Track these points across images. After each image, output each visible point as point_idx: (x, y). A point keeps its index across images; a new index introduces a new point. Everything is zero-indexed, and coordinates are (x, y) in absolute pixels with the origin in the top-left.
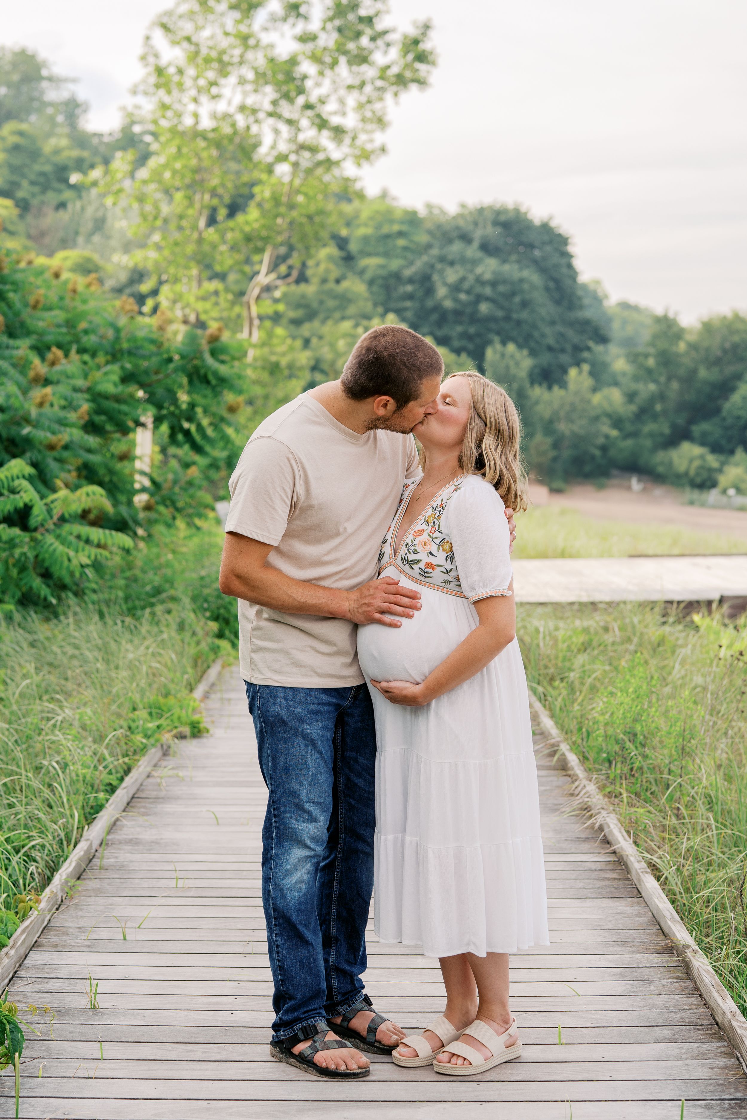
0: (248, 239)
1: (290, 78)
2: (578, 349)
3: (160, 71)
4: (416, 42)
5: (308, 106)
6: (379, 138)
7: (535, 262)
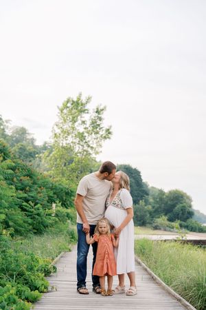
0: (72, 169)
1: (82, 136)
2: (142, 196)
3: (55, 134)
4: (108, 130)
5: (86, 142)
6: (100, 149)
7: (133, 177)
